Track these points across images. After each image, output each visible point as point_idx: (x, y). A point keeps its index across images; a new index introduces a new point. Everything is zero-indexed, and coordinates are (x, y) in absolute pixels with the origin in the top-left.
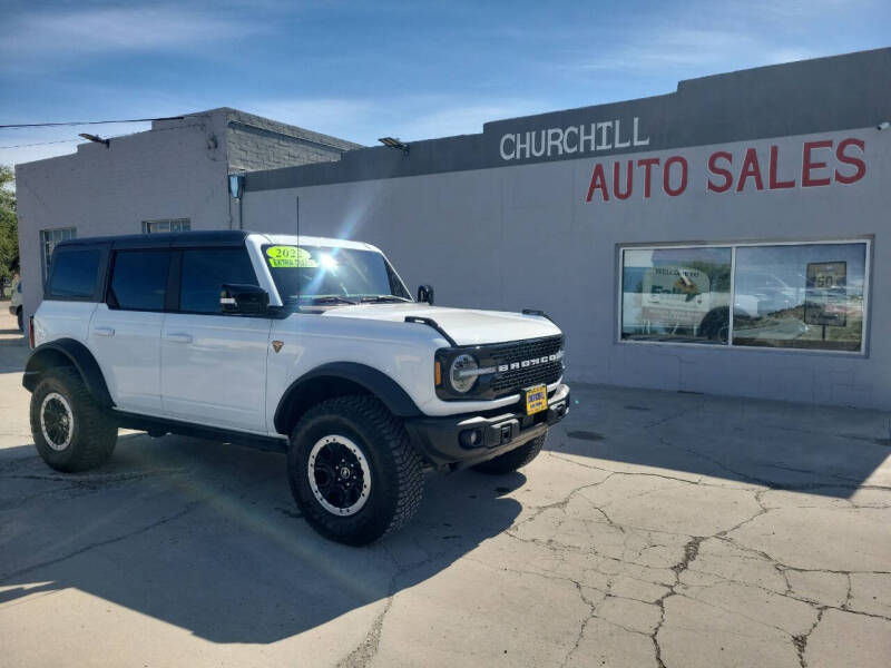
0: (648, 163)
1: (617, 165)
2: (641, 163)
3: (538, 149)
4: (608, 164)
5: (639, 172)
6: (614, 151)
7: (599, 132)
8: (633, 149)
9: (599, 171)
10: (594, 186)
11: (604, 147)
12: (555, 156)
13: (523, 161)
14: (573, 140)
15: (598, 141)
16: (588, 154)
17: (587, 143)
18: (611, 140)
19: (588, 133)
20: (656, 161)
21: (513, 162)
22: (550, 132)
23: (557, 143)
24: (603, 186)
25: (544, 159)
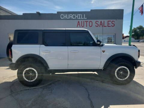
0: (87, 22)
1: (82, 22)
2: (85, 21)
3: (68, 18)
4: (80, 21)
5: (85, 23)
6: (81, 19)
7: (79, 16)
8: (84, 19)
9: (79, 22)
10: (78, 24)
11: (79, 18)
12: (71, 19)
13: (65, 19)
14: (74, 17)
15: (79, 17)
16: (77, 19)
17: (77, 17)
18: (80, 17)
19: (77, 16)
20: (88, 21)
21: (63, 19)
22: (70, 15)
23: (71, 17)
24: (79, 25)
25: (69, 19)
